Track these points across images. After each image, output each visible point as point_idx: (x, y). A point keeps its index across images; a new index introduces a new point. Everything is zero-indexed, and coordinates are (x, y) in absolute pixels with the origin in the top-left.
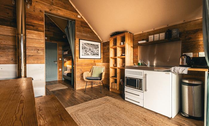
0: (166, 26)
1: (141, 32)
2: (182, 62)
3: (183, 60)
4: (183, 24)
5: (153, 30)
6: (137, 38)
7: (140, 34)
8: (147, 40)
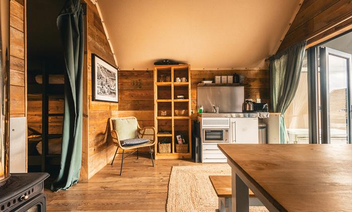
0: (230, 69)
1: (202, 69)
2: (250, 108)
3: (250, 106)
4: (244, 70)
5: (216, 69)
6: (196, 75)
7: (200, 71)
8: (213, 80)
